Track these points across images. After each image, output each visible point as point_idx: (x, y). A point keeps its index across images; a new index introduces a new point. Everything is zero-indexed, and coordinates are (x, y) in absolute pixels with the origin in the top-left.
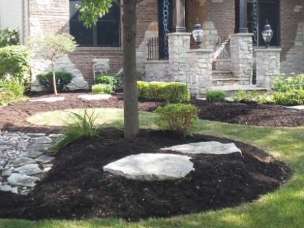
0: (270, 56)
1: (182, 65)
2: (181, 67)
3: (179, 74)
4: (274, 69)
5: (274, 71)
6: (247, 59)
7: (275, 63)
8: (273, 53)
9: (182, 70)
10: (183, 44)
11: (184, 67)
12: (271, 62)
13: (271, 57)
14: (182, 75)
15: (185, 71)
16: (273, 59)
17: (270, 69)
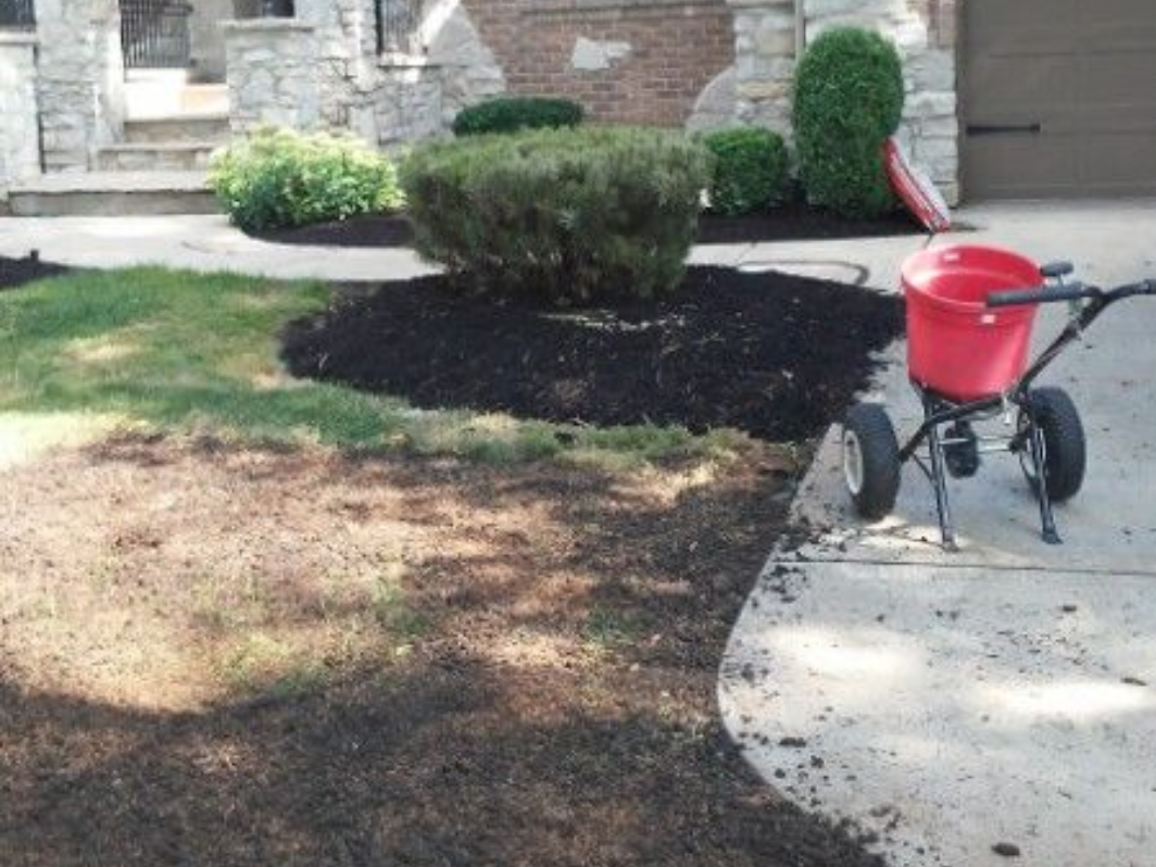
0: (242, 50)
1: (64, 89)
2: (64, 95)
3: (57, 123)
4: (260, 104)
5: (266, 112)
6: (331, 59)
7: (269, 81)
8: (255, 40)
9: (68, 107)
10: (63, 13)
11: (76, 99)
12: (247, 80)
13: (249, 57)
14: (68, 127)
15: (79, 112)
16: (256, 65)
17: (248, 107)
